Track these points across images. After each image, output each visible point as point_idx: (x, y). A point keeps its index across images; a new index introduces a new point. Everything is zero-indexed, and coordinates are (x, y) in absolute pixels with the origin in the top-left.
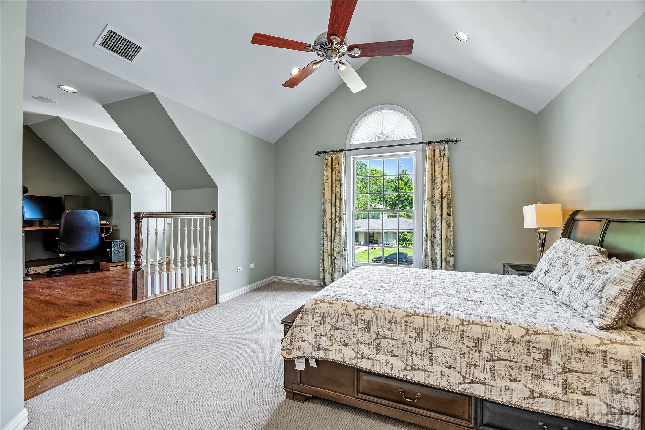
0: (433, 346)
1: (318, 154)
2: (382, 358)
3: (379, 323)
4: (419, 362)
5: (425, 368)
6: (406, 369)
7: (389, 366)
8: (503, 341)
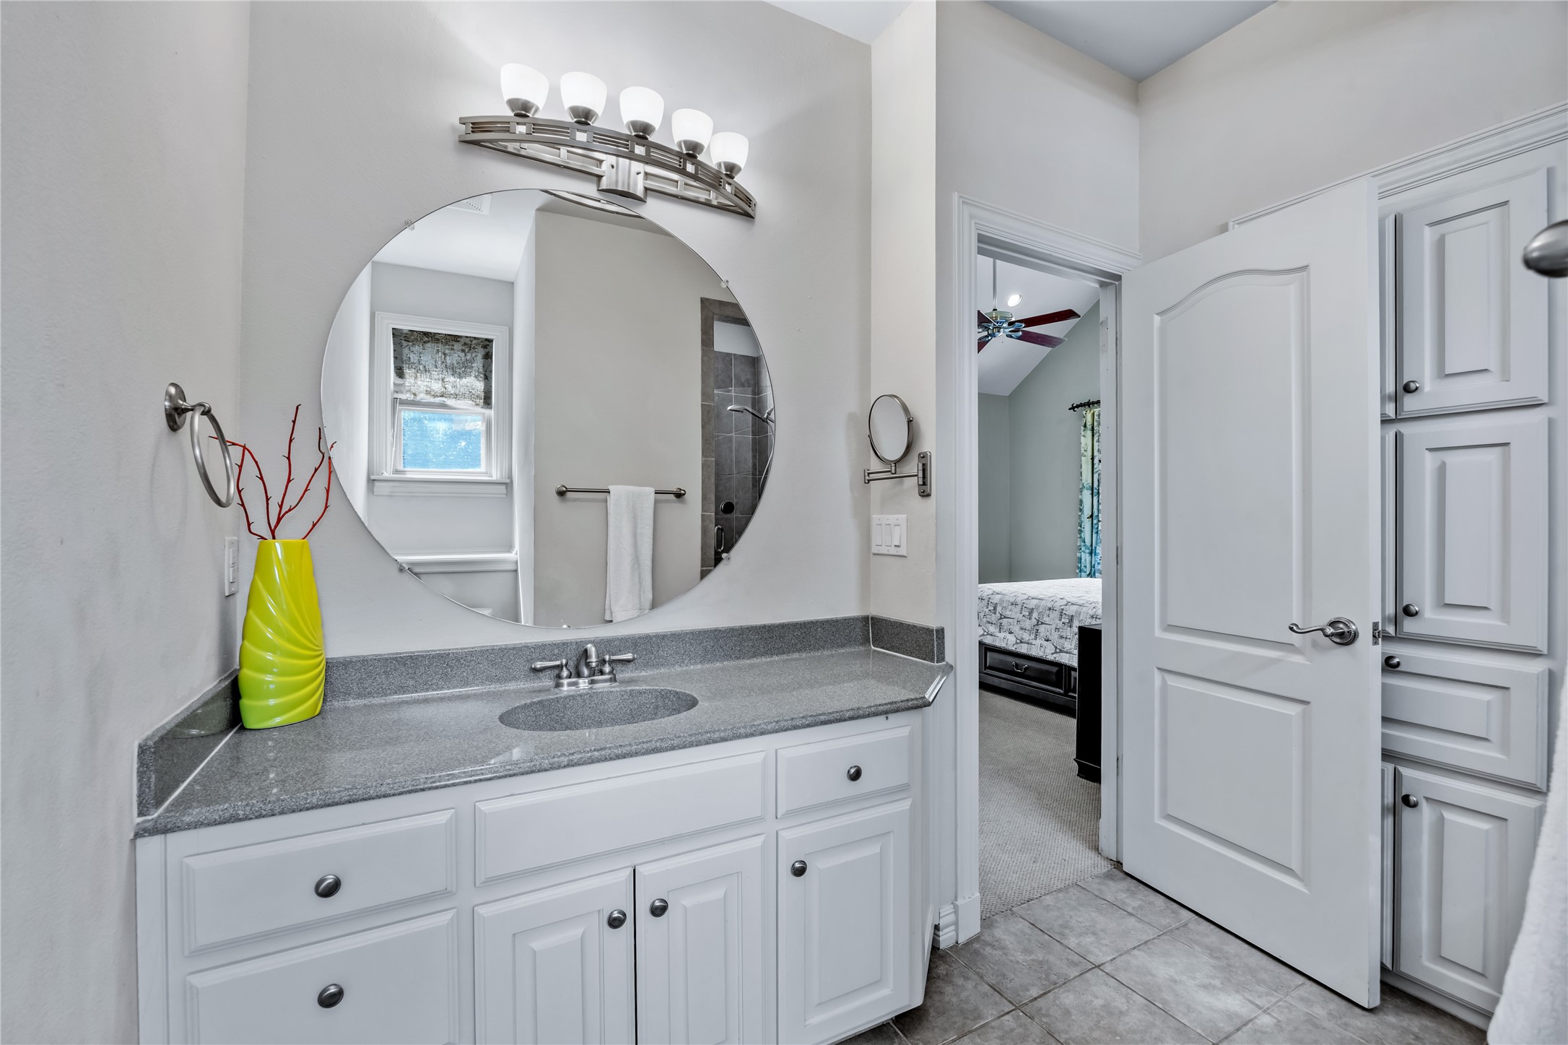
0: (1040, 623)
1: (1073, 408)
2: (1002, 635)
3: (1004, 605)
4: (1026, 636)
5: (1030, 642)
6: (1017, 643)
7: (1005, 641)
8: (1088, 616)
